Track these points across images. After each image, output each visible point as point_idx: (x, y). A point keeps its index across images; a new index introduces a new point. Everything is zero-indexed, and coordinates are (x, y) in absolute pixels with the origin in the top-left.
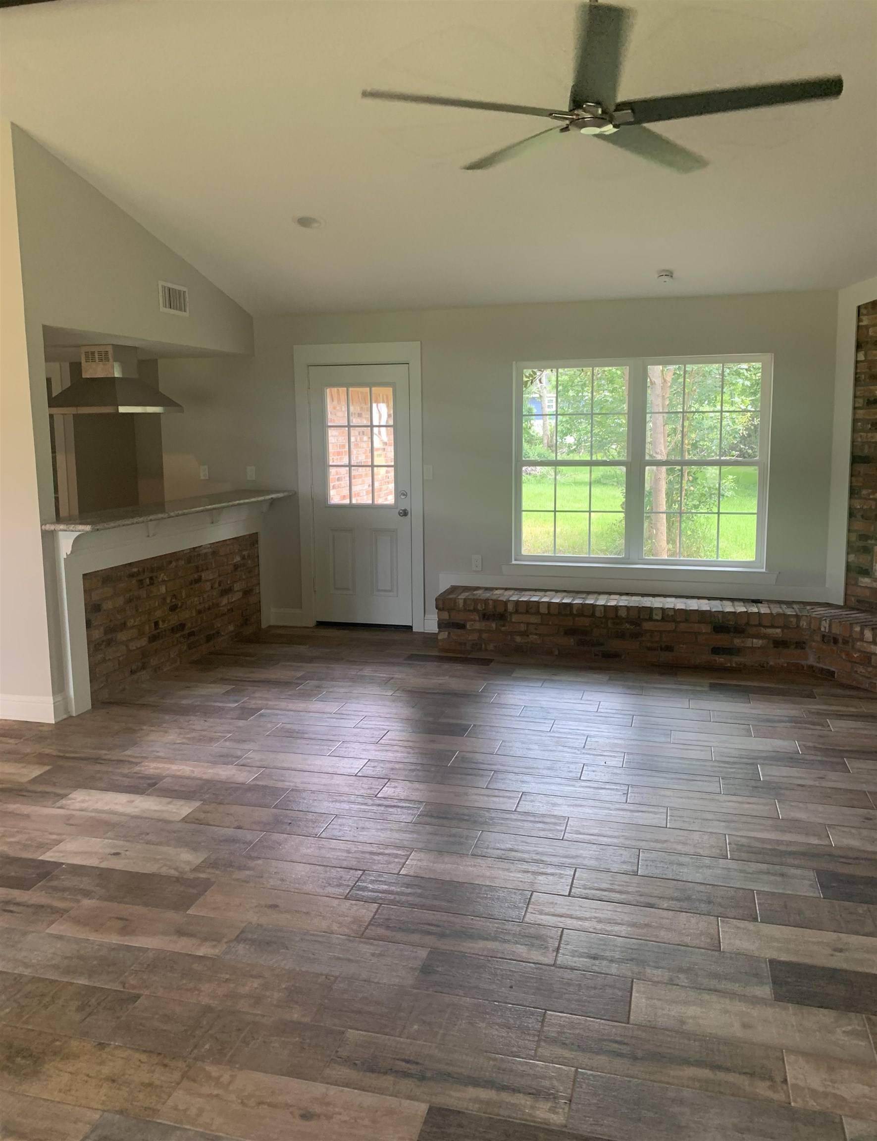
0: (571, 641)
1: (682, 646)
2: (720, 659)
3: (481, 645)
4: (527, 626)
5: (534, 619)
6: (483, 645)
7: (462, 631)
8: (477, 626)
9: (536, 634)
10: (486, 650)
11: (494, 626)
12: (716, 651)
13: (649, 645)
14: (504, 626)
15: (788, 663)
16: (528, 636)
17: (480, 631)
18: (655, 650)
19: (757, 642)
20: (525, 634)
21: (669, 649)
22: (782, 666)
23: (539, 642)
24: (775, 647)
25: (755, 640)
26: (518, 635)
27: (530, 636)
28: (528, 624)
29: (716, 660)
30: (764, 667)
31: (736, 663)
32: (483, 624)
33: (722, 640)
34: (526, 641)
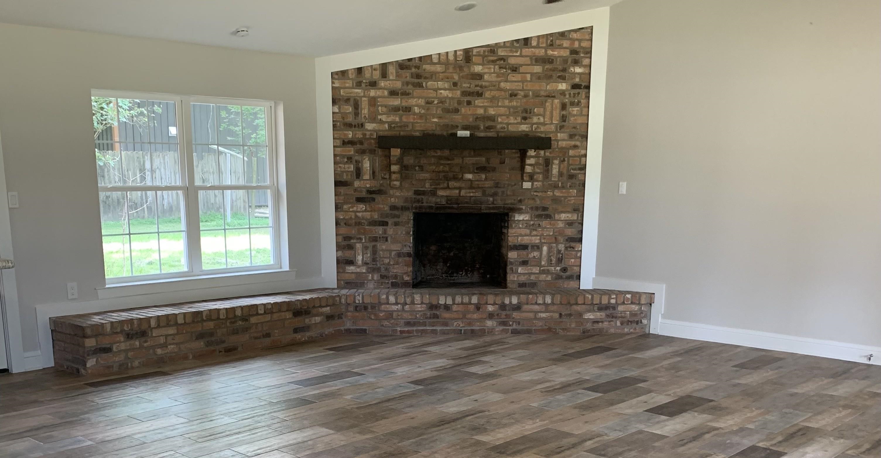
0: (200, 344)
1: (276, 331)
2: (298, 336)
3: (128, 365)
4: (166, 338)
5: (171, 331)
6: (129, 364)
7: (110, 355)
8: (123, 346)
9: (173, 344)
10: (133, 368)
11: (137, 343)
12: (296, 331)
13: (255, 335)
14: (146, 342)
15: (335, 331)
16: (167, 347)
17: (126, 351)
18: (260, 338)
19: (318, 319)
20: (164, 346)
21: (268, 335)
22: (332, 334)
23: (176, 351)
24: (327, 320)
25: (316, 318)
26: (158, 348)
27: (169, 347)
28: (167, 336)
29: (296, 337)
30: (322, 336)
31: (308, 338)
32: (128, 343)
33: (299, 322)
34: (166, 352)
